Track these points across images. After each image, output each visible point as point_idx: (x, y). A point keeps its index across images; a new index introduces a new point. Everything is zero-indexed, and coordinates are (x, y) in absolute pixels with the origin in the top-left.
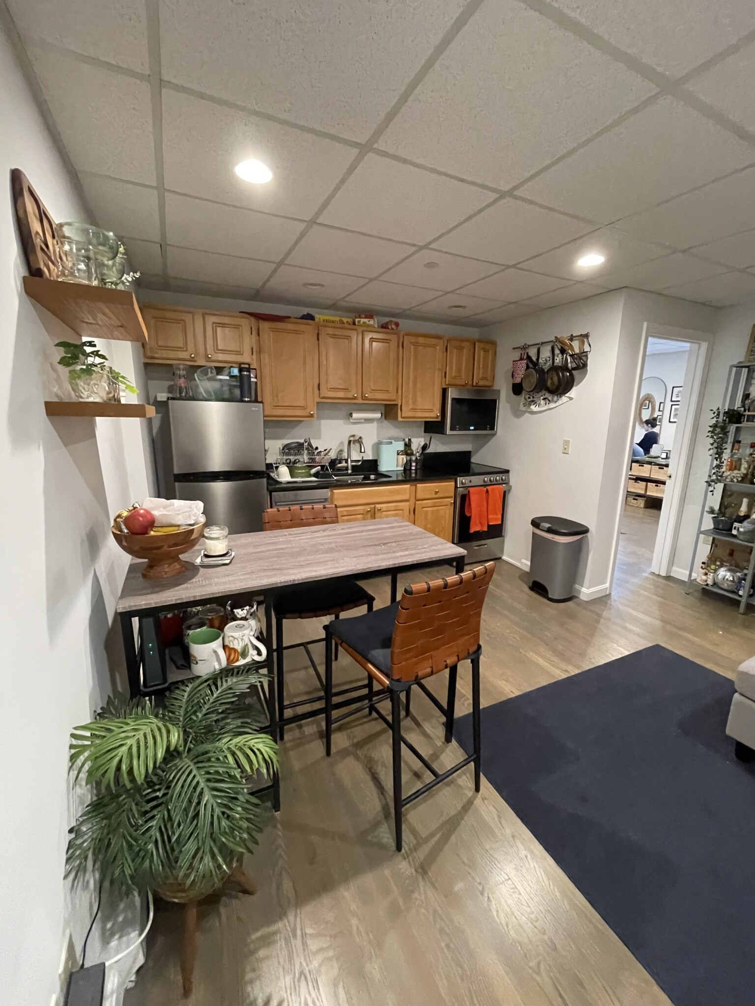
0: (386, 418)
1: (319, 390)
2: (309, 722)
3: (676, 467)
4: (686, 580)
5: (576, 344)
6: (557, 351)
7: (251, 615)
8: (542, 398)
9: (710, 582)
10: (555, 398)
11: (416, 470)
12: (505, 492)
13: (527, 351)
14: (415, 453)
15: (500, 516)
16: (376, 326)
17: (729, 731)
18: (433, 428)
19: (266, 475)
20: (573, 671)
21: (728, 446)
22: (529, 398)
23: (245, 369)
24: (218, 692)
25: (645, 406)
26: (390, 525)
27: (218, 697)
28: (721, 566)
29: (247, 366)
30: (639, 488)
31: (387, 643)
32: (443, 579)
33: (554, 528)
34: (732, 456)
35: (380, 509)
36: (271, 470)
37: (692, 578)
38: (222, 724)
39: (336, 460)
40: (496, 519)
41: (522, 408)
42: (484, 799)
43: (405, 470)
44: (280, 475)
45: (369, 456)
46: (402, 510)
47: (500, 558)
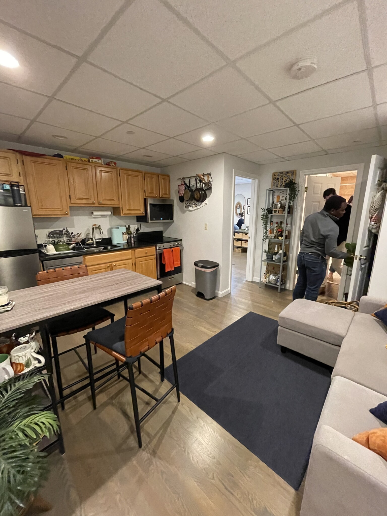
0: (114, 215)
1: (70, 199)
2: (82, 393)
3: (251, 234)
4: (259, 282)
5: (206, 178)
6: (198, 181)
7: (31, 339)
8: (193, 204)
9: (267, 281)
10: (199, 204)
11: (134, 242)
12: (181, 250)
13: (184, 180)
14: (132, 233)
15: (179, 262)
16: (103, 164)
17: (278, 342)
18: (141, 219)
19: (38, 251)
20: (218, 331)
21: (269, 224)
22: (188, 204)
23: (15, 186)
24: (9, 394)
25: (238, 207)
26: (120, 273)
27: (8, 398)
28: (270, 274)
29: (17, 184)
30: (238, 244)
31: (122, 338)
32: (150, 298)
33: (205, 265)
34: (270, 228)
35: (115, 265)
36: (42, 248)
37: (261, 281)
38: (13, 414)
39: (86, 239)
40: (178, 264)
41: (184, 208)
42: (182, 404)
43: (128, 242)
44: (48, 251)
45: (106, 236)
46: (128, 264)
47: (182, 283)
